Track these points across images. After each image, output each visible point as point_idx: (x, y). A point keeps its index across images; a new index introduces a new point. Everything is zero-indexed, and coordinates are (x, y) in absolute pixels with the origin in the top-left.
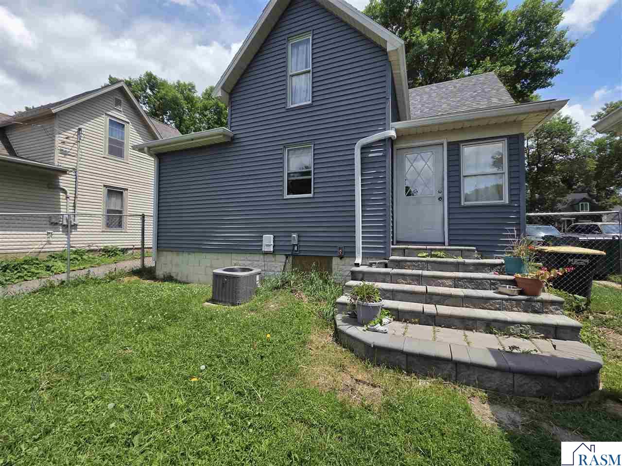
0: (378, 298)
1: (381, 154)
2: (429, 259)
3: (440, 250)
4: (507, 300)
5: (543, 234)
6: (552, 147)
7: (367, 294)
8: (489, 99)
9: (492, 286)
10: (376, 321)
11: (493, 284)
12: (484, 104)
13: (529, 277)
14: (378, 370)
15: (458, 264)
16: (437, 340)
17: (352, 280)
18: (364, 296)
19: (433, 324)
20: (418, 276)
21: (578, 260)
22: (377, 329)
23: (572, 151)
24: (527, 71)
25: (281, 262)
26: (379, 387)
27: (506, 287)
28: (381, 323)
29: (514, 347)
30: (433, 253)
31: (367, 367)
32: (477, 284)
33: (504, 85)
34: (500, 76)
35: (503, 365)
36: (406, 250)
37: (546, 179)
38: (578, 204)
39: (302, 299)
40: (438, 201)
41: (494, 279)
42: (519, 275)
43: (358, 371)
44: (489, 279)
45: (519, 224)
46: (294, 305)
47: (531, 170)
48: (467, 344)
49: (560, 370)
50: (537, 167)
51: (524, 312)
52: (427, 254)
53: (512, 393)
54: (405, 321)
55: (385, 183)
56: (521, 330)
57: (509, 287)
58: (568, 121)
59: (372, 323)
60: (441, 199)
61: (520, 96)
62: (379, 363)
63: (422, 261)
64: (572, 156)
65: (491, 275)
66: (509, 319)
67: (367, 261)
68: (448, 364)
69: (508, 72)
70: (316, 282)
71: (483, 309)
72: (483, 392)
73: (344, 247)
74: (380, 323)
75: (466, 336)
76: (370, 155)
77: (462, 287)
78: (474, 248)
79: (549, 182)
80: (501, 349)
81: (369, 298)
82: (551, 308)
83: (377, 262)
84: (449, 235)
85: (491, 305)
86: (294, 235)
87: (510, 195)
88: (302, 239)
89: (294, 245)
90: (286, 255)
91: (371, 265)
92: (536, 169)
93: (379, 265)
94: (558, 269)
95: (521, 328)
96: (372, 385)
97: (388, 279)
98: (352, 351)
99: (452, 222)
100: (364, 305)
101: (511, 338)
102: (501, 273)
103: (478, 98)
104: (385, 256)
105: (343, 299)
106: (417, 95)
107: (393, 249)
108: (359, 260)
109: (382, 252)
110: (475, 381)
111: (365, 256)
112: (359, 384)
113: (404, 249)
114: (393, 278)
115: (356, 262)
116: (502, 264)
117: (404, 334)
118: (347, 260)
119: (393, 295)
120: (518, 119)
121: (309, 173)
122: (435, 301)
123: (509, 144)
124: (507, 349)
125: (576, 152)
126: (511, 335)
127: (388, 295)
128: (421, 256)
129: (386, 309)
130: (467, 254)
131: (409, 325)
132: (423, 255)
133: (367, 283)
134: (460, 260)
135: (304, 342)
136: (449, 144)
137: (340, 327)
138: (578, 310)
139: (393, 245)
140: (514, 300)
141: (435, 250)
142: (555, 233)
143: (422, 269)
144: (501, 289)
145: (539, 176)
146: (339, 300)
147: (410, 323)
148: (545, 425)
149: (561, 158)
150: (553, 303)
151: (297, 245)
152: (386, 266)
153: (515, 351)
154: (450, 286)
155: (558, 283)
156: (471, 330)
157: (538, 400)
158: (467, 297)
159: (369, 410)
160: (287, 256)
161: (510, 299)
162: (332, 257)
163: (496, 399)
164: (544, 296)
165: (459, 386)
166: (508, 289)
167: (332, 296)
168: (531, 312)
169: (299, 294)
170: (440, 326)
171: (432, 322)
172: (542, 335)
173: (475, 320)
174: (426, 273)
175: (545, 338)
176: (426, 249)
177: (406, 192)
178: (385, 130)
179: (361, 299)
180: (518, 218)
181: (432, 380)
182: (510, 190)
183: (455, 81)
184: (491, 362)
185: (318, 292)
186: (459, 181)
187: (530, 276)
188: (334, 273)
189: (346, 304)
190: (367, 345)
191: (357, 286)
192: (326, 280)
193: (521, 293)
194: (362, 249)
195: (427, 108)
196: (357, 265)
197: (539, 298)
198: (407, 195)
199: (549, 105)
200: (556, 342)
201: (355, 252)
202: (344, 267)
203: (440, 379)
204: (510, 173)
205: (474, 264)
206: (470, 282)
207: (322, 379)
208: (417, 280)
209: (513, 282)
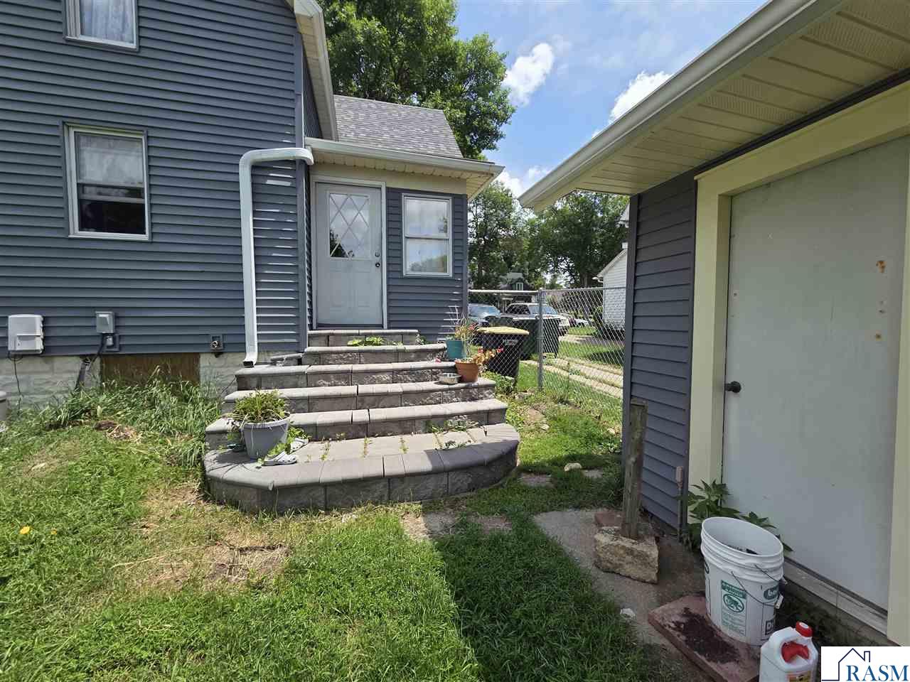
0: (282, 413)
1: (288, 184)
2: (362, 348)
3: (376, 335)
4: (446, 390)
5: (486, 315)
6: (497, 220)
7: (263, 409)
8: (437, 143)
9: (434, 376)
10: (279, 449)
11: (434, 373)
12: (431, 149)
13: (468, 362)
14: (281, 522)
15: (398, 352)
16: (368, 455)
17: (239, 390)
18: (256, 413)
19: (365, 435)
20: (347, 372)
21: (510, 340)
22: (281, 460)
23: (512, 227)
24: (475, 123)
25: (70, 372)
26: (281, 545)
27: (446, 375)
28: (288, 450)
29: (451, 443)
30: (367, 339)
31: (262, 523)
32: (418, 375)
33: (454, 133)
34: (450, 119)
35: (439, 465)
36: (330, 337)
37: (492, 254)
38: (515, 284)
39: (126, 437)
40: (374, 266)
41: (436, 368)
42: (459, 361)
43: (245, 534)
44: (431, 368)
45: (461, 301)
46: (105, 453)
47: (479, 242)
48: (402, 452)
49: (487, 457)
50: (485, 240)
51: (463, 401)
52: (360, 341)
53: (446, 494)
54: (327, 439)
55: (296, 232)
56: (459, 422)
57: (450, 376)
58: (510, 193)
59: (273, 453)
60: (378, 265)
61: (469, 151)
62: (281, 512)
63: (351, 352)
64: (512, 233)
65: (433, 363)
66: (448, 412)
67: (267, 358)
68: (379, 483)
69: (459, 118)
70: (162, 403)
71: (423, 405)
72: (418, 504)
73: (224, 335)
74: (286, 450)
75: (402, 442)
76: (269, 182)
77: (401, 381)
78: (417, 331)
79: (494, 259)
80: (438, 448)
81: (266, 416)
82: (486, 392)
83: (285, 357)
84: (389, 315)
85: (431, 399)
86: (103, 315)
87: (454, 267)
88: (123, 323)
89: (104, 336)
90: (81, 356)
91: (274, 363)
92: (483, 242)
93: (289, 362)
94: (491, 350)
95: (459, 420)
96: (269, 548)
97: (303, 381)
98: (235, 505)
99: (392, 297)
100: (257, 427)
101: (450, 433)
102: (443, 360)
103: (426, 139)
104: (298, 347)
105: (221, 424)
106: (350, 108)
107: (311, 337)
108: (252, 356)
109: (295, 341)
110: (409, 494)
111: (263, 348)
112: (246, 554)
113: (328, 336)
114: (310, 380)
115: (246, 360)
116: (444, 349)
117: (323, 458)
118: (230, 358)
119: (309, 404)
120: (463, 177)
121: (137, 192)
122: (368, 405)
123: (454, 205)
124: (444, 447)
125: (515, 229)
126: (450, 429)
127: (301, 405)
128: (351, 344)
129: (297, 427)
130: (408, 338)
131: (333, 443)
132: (354, 343)
133: (262, 392)
134: (400, 346)
135: (128, 519)
136: (388, 189)
137: (212, 473)
138: (508, 391)
139: (311, 329)
140: (455, 389)
141: (371, 335)
142: (497, 313)
143: (353, 363)
144: (442, 379)
145: (486, 251)
146: (212, 427)
147: (332, 440)
148: (472, 519)
149: (503, 233)
150: (487, 387)
151: (112, 335)
152: (300, 362)
153: (451, 447)
154: (387, 382)
155: (493, 366)
156: (410, 433)
157: (469, 494)
158: (406, 394)
159: (260, 588)
160: (86, 358)
161: (450, 389)
162: (198, 353)
163: (431, 507)
164: (481, 381)
165: (392, 506)
166: (449, 377)
167: (199, 422)
168: (469, 401)
169: (120, 429)
170: (373, 436)
171: (364, 432)
172: (477, 423)
173: (413, 420)
174: (357, 367)
175: (479, 426)
176: (359, 334)
177: (332, 249)
178: (293, 145)
179: (252, 419)
180: (461, 295)
181: (360, 510)
182: (454, 261)
183: (400, 106)
184: (427, 466)
185: (168, 420)
186: (401, 243)
187: (468, 360)
188: (203, 381)
189: (224, 432)
190: (261, 490)
191: (245, 398)
192: (186, 396)
193: (460, 380)
194: (258, 338)
195: (364, 132)
196: (249, 364)
197: (476, 384)
198: (332, 256)
199: (488, 168)
200: (488, 427)
201: (245, 343)
202: (223, 370)
203: (370, 505)
204: (454, 240)
205: (416, 351)
206: (409, 374)
207: (168, 572)
208: (346, 379)
209: (454, 369)
